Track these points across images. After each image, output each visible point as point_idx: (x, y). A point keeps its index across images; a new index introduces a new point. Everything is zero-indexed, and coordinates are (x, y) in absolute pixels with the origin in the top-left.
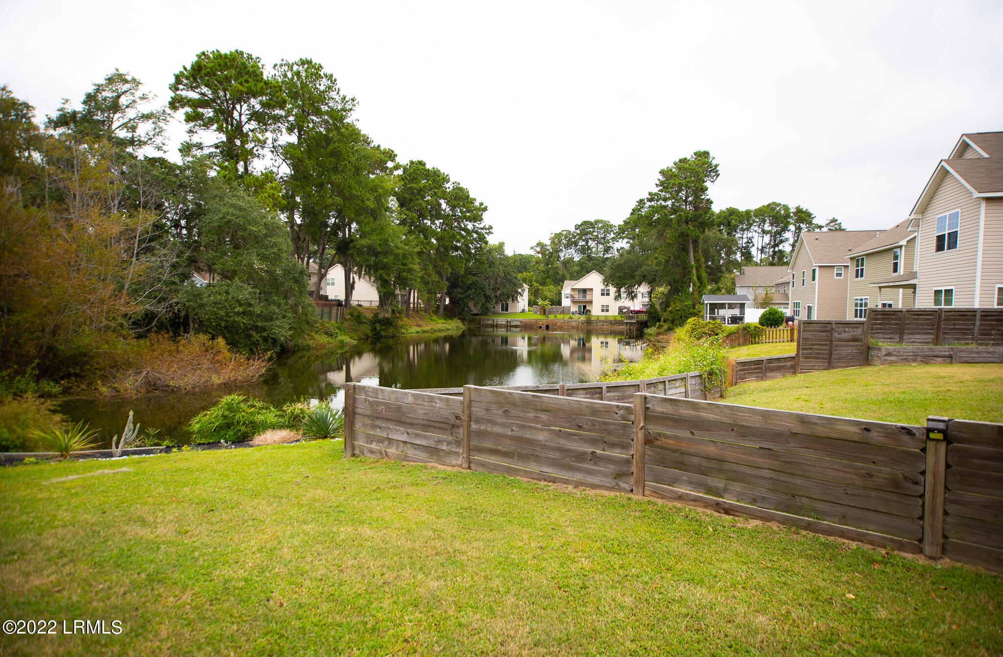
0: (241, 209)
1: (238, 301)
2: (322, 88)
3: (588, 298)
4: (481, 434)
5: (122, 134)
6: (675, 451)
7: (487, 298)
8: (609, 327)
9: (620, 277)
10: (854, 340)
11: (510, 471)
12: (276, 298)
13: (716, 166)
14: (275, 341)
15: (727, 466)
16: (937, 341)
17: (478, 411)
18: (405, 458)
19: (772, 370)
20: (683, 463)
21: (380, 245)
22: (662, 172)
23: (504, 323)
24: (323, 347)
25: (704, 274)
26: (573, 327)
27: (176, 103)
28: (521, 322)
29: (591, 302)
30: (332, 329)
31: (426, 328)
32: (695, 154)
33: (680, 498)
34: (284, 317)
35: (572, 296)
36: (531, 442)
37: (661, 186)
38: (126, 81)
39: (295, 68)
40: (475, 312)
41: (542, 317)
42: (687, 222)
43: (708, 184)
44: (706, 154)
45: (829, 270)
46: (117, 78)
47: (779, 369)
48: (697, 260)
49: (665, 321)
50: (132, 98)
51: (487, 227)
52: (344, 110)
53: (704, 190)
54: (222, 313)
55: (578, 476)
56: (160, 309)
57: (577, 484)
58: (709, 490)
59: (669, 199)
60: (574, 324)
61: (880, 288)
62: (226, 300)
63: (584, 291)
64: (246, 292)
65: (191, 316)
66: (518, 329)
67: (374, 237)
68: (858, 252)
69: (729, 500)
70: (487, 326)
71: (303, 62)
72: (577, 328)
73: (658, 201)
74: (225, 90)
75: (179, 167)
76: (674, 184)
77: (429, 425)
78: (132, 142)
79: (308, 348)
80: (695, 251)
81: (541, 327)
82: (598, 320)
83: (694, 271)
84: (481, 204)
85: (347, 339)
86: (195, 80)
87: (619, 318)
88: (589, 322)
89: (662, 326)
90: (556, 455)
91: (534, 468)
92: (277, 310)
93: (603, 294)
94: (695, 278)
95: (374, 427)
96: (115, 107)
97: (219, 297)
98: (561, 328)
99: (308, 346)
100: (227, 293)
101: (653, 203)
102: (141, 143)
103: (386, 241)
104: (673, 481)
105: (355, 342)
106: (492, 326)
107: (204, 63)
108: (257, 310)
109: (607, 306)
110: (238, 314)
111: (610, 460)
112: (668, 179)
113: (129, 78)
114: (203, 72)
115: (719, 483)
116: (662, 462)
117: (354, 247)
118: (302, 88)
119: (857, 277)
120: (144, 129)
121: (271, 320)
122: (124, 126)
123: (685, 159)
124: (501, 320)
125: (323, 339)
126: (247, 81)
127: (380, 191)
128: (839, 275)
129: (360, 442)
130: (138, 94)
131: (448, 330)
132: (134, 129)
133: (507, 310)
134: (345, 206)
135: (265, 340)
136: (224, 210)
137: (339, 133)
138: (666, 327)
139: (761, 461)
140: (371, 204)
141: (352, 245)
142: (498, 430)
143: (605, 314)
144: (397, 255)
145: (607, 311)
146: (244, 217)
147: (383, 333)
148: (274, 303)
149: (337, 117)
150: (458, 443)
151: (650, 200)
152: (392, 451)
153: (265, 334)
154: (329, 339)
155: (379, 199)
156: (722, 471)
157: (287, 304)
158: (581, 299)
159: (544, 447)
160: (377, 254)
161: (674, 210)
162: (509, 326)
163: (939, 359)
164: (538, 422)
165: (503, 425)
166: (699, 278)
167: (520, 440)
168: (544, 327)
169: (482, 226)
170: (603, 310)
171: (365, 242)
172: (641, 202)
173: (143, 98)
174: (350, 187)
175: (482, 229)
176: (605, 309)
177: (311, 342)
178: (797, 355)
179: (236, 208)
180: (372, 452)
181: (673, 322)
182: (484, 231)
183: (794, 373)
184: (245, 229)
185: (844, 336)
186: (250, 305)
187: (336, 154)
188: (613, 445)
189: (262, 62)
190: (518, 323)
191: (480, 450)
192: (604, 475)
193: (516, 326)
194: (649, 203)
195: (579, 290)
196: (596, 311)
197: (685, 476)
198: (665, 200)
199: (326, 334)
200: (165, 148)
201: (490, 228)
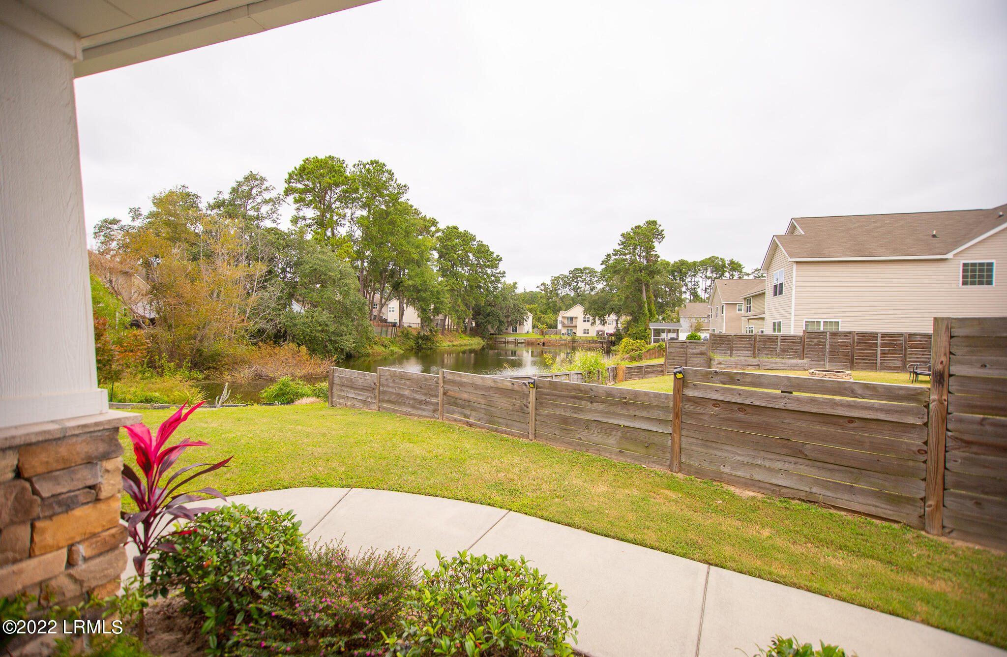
0: (324, 261)
1: (319, 322)
2: (384, 179)
3: (574, 324)
4: (384, 392)
5: (251, 213)
6: (454, 398)
7: (501, 322)
8: (589, 345)
9: (595, 309)
10: (702, 354)
11: (394, 411)
12: (345, 321)
13: (662, 231)
14: (342, 350)
15: (471, 404)
16: (754, 356)
17: (383, 381)
18: (353, 407)
19: (649, 373)
20: (456, 403)
21: (421, 284)
22: (622, 235)
23: (513, 340)
24: (379, 355)
25: (653, 308)
26: (562, 345)
27: (287, 192)
28: (526, 340)
29: (576, 327)
30: (386, 342)
31: (455, 343)
32: (647, 222)
33: (455, 420)
34: (350, 334)
35: (564, 322)
36: (403, 396)
37: (622, 244)
38: (256, 179)
39: (367, 166)
40: (492, 332)
41: (541, 337)
42: (641, 271)
43: (656, 244)
44: (654, 223)
45: (731, 306)
46: (251, 177)
47: (653, 372)
48: (648, 298)
50: (259, 190)
51: (502, 272)
52: (399, 193)
53: (652, 248)
54: (308, 330)
55: (420, 412)
56: (269, 327)
57: (420, 416)
58: (466, 416)
59: (627, 254)
60: (563, 342)
61: (748, 319)
62: (311, 322)
63: (572, 318)
64: (325, 317)
65: (289, 331)
67: (417, 279)
68: (747, 294)
69: (472, 420)
70: (501, 342)
71: (372, 163)
72: (565, 345)
73: (620, 255)
74: (320, 183)
75: (286, 234)
76: (630, 244)
77: (364, 389)
78: (257, 218)
79: (368, 355)
80: (647, 291)
81: (540, 344)
82: (580, 340)
83: (646, 306)
84: (498, 256)
85: (395, 349)
86: (301, 176)
87: (596, 339)
88: (574, 341)
90: (412, 402)
91: (404, 409)
92: (345, 329)
93: (584, 321)
94: (646, 311)
95: (341, 390)
96: (248, 196)
97: (306, 320)
98: (554, 345)
99: (369, 353)
100: (312, 317)
101: (617, 257)
102: (263, 218)
103: (425, 282)
104: (453, 413)
105: (402, 352)
106: (505, 343)
107: (307, 165)
108: (332, 328)
109: (588, 330)
110: (319, 331)
111: (431, 403)
112: (627, 240)
113: (258, 177)
114: (306, 171)
115: (468, 412)
116: (449, 403)
117: (403, 286)
118: (371, 180)
119: (747, 311)
120: (265, 209)
121: (342, 336)
122: (253, 208)
123: (639, 226)
124: (511, 338)
125: (379, 349)
126: (334, 176)
127: (423, 247)
128: (737, 310)
129: (335, 399)
130: (264, 187)
131: (471, 345)
132: (258, 210)
135: (336, 349)
136: (313, 262)
137: (396, 209)
139: (481, 401)
140: (416, 256)
141: (401, 284)
142: (390, 390)
143: (586, 335)
144: (432, 292)
145: (588, 333)
146: (326, 267)
147: (423, 346)
148: (344, 324)
149: (394, 199)
150: (375, 397)
151: (615, 255)
152: (349, 403)
153: (336, 345)
154: (384, 349)
155: (421, 254)
156: (469, 406)
157: (353, 325)
158: (569, 324)
159: (408, 398)
160: (419, 291)
161: (633, 262)
162: (516, 343)
164: (406, 385)
165: (393, 387)
166: (650, 310)
167: (398, 395)
168: (542, 344)
169: (498, 271)
170: (584, 333)
171: (410, 282)
172: (608, 256)
173: (267, 189)
174: (401, 245)
175: (498, 273)
176: (586, 332)
177: (370, 351)
178: (665, 363)
179: (320, 261)
180: (340, 404)
182: (499, 275)
183: (663, 375)
184: (325, 275)
185: (695, 351)
186: (327, 325)
187: (392, 223)
188: (433, 396)
189: (346, 163)
190: (523, 341)
191: (383, 401)
192: (429, 411)
193: (522, 343)
194: (614, 257)
195: (568, 318)
196: (580, 333)
197: (457, 409)
198: (625, 254)
199: (382, 345)
200: (278, 221)
201: (504, 273)
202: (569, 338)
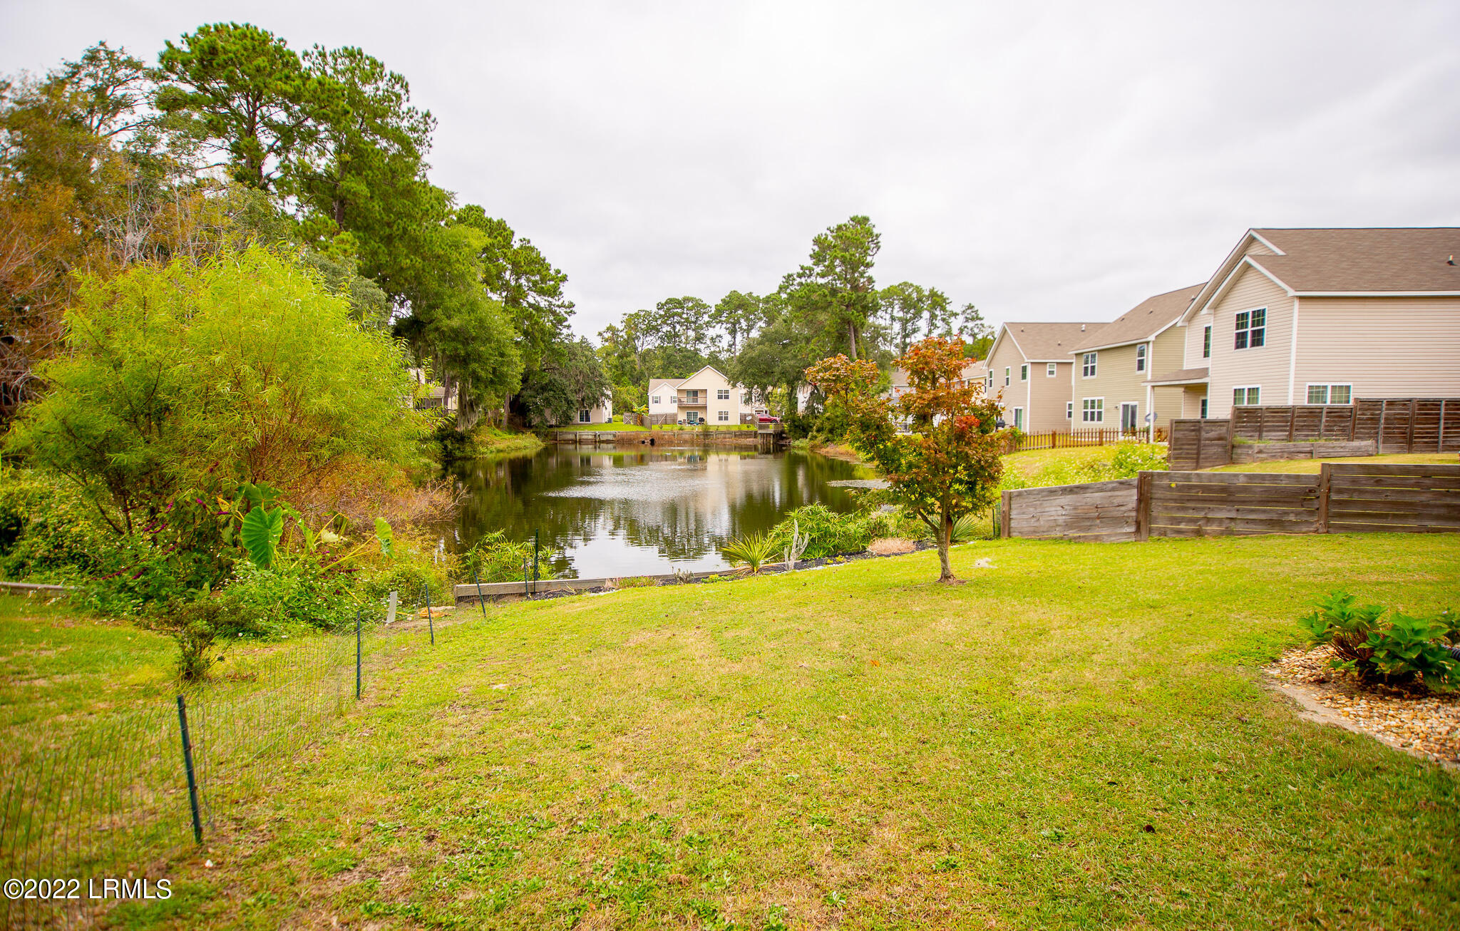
3: (700, 402)
4: (1344, 503)
7: (569, 402)
8: (730, 441)
9: (754, 375)
10: (1220, 439)
11: (1383, 529)
13: (877, 236)
18: (1230, 533)
22: (815, 241)
23: (590, 437)
26: (685, 442)
28: (615, 436)
29: (704, 408)
31: (501, 446)
32: (852, 219)
35: (680, 401)
37: (815, 257)
40: (553, 422)
41: (640, 429)
42: (850, 306)
43: (870, 258)
44: (866, 219)
45: (1041, 367)
48: (859, 353)
49: (818, 431)
51: (566, 303)
53: (867, 265)
59: (824, 275)
60: (687, 437)
61: (1153, 387)
63: (695, 393)
66: (610, 446)
67: (465, 316)
68: (1087, 345)
70: (567, 442)
71: (349, 54)
72: (692, 443)
73: (809, 276)
77: (1272, 501)
80: (858, 342)
81: (643, 442)
82: (718, 433)
84: (558, 272)
87: (744, 428)
88: (706, 434)
89: (816, 437)
91: (1413, 524)
93: (720, 397)
95: (1184, 509)
98: (671, 443)
101: (804, 280)
106: (575, 442)
109: (727, 413)
112: (822, 249)
119: (1086, 374)
123: (842, 225)
124: (586, 433)
128: (1051, 373)
131: (526, 448)
133: (588, 420)
134: (424, 270)
138: (821, 437)
142: (1367, 497)
143: (723, 423)
145: (726, 418)
147: (458, 454)
150: (1312, 513)
151: (800, 276)
158: (691, 404)
159: (1427, 506)
160: (468, 341)
161: (832, 290)
162: (597, 442)
163: (1302, 455)
164: (1418, 487)
165: (1374, 493)
168: (648, 442)
169: (560, 303)
170: (720, 418)
171: (453, 322)
172: (789, 277)
175: (559, 306)
176: (723, 416)
181: (831, 431)
182: (562, 311)
185: (1211, 434)
190: (610, 437)
191: (1344, 516)
193: (608, 442)
194: (798, 280)
195: (688, 392)
196: (712, 419)
198: (821, 276)
201: (572, 305)
202: (698, 429)
